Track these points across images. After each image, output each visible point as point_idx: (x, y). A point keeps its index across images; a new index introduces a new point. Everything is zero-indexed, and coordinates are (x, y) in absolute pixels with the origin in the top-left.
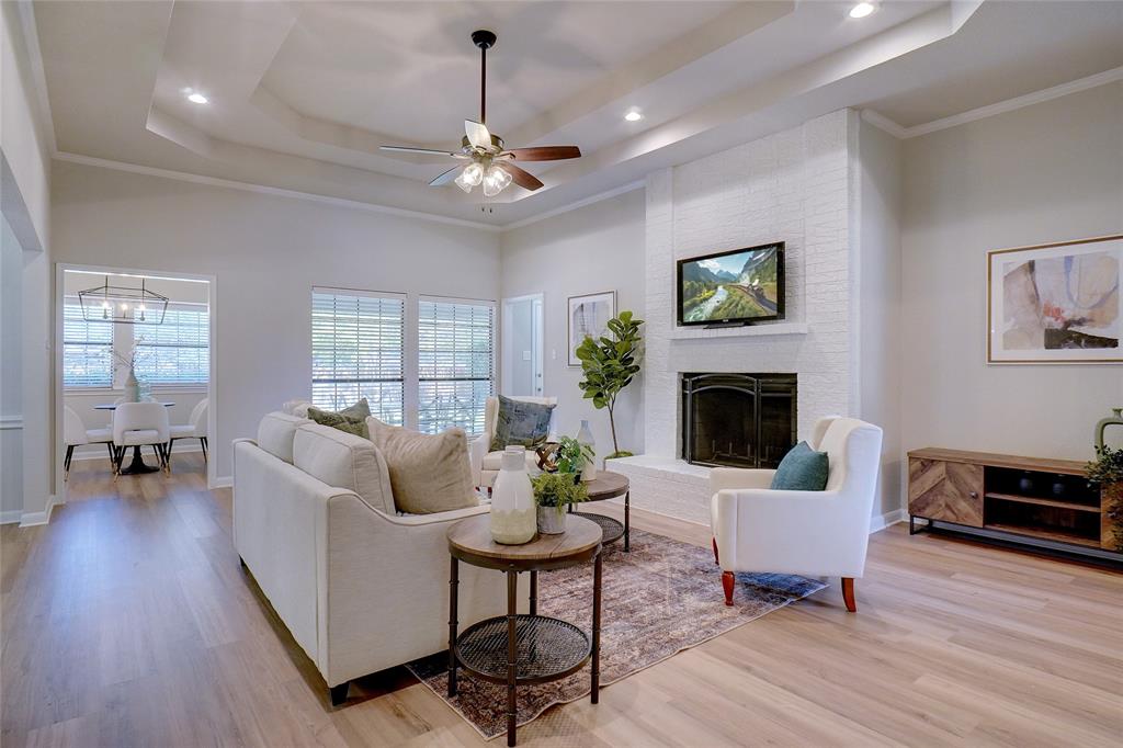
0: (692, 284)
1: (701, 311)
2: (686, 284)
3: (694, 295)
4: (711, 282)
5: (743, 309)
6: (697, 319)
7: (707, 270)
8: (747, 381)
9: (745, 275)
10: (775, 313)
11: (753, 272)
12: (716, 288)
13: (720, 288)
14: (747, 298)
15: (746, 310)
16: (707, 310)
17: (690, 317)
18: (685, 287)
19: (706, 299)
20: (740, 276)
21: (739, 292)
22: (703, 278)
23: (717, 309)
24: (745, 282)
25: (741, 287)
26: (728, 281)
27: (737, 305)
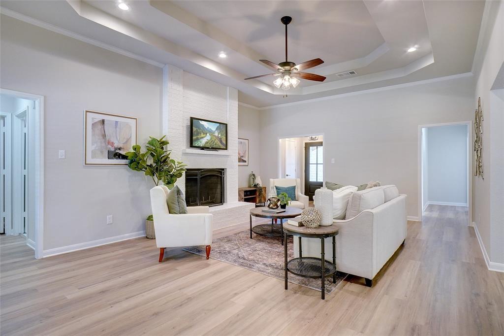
0: (197, 130)
1: (201, 142)
2: (194, 129)
3: (197, 135)
4: (206, 131)
5: (216, 144)
6: (199, 145)
7: (203, 125)
8: (219, 171)
9: (216, 132)
10: (225, 148)
11: (219, 131)
12: (206, 134)
13: (208, 134)
14: (217, 141)
15: (217, 145)
16: (203, 142)
17: (196, 144)
18: (194, 130)
19: (203, 138)
20: (215, 131)
21: (214, 137)
22: (201, 128)
23: (207, 143)
24: (216, 134)
25: (215, 136)
26: (211, 133)
27: (214, 143)
